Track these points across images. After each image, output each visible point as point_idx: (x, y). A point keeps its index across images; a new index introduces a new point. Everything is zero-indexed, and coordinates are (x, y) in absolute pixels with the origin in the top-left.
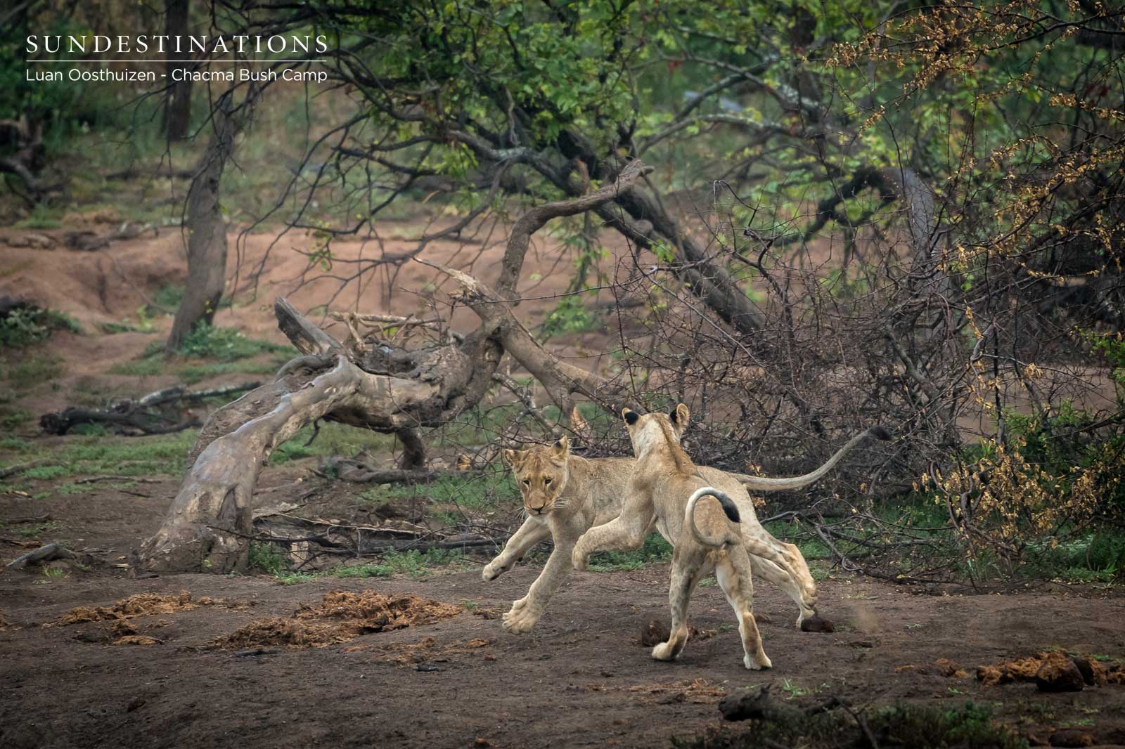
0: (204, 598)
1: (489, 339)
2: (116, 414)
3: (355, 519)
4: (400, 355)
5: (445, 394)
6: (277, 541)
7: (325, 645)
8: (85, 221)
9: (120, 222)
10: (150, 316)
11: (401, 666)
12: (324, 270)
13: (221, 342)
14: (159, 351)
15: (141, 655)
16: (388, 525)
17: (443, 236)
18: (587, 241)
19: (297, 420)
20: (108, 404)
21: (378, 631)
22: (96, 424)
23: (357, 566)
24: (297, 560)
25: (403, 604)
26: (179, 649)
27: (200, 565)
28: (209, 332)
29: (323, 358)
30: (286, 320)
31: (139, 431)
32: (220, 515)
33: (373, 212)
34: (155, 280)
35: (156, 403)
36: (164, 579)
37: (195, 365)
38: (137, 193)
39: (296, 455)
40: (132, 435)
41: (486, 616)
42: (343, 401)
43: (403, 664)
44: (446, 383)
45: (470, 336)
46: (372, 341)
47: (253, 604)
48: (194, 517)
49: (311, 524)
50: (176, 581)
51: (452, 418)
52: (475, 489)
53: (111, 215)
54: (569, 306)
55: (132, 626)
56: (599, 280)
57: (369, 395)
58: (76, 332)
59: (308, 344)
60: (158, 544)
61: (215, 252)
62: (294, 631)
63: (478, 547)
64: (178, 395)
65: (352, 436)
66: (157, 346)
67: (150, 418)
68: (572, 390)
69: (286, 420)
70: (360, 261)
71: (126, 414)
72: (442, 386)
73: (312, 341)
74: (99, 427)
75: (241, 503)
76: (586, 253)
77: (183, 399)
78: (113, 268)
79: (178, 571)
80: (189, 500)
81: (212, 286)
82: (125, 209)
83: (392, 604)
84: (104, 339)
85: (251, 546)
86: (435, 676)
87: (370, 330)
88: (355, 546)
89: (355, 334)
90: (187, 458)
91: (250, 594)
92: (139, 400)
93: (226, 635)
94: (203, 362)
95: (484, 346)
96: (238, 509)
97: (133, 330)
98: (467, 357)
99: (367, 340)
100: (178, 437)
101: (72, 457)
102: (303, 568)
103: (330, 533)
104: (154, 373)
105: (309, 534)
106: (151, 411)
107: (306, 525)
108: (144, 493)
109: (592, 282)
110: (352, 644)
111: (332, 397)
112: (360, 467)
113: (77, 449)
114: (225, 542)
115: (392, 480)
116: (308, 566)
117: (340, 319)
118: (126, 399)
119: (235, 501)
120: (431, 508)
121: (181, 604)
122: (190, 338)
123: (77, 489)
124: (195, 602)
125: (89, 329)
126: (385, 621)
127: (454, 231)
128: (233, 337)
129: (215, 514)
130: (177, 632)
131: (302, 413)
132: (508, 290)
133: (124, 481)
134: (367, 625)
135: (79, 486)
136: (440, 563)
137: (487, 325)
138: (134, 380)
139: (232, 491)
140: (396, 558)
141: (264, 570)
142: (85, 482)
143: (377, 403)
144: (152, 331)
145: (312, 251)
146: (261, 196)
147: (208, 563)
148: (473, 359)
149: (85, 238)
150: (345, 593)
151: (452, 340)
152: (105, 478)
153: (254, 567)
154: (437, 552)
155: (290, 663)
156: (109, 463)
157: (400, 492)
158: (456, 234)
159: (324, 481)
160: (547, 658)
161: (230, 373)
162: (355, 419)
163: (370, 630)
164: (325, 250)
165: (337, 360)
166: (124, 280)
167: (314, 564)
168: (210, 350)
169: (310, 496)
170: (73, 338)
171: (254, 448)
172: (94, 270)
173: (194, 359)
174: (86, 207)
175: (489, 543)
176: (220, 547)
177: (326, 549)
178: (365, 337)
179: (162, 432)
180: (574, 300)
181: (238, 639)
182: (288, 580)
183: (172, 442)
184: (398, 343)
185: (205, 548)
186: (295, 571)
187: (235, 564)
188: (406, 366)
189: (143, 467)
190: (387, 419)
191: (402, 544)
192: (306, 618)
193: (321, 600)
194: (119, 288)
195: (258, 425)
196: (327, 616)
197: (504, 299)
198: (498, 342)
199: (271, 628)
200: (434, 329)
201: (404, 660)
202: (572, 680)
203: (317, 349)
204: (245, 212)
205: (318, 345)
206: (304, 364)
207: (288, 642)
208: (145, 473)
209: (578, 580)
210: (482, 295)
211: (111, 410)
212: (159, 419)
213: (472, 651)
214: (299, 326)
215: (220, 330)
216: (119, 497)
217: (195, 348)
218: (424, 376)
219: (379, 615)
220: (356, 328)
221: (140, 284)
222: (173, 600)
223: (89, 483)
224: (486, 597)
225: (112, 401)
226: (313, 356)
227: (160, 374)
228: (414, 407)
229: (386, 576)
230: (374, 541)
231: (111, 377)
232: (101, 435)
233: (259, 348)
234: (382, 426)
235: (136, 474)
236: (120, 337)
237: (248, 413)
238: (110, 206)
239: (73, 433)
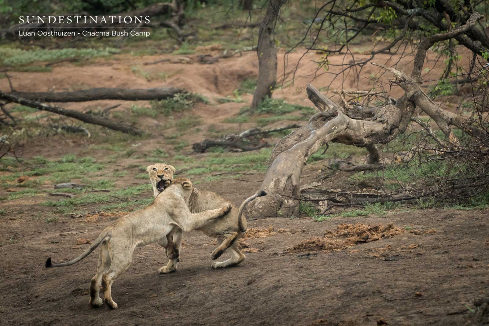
0: (280, 229)
1: (409, 100)
2: (228, 142)
3: (349, 189)
4: (367, 110)
5: (389, 127)
6: (312, 201)
7: (339, 250)
8: (206, 50)
9: (223, 50)
10: (240, 94)
11: (377, 259)
12: (326, 70)
13: (276, 106)
14: (247, 111)
15: (252, 258)
16: (365, 191)
17: (382, 52)
18: (451, 51)
19: (319, 142)
20: (224, 137)
21: (364, 242)
22: (219, 147)
23: (351, 212)
24: (322, 209)
25: (376, 229)
26: (270, 254)
27: (276, 213)
28: (270, 101)
29: (330, 112)
30: (312, 95)
31: (240, 150)
32: (285, 189)
33: (348, 41)
34: (241, 77)
35: (247, 136)
36: (260, 221)
37: (264, 117)
38: (230, 35)
39: (316, 159)
40: (237, 152)
41: (416, 234)
42: (341, 132)
43: (378, 258)
44: (389, 122)
45: (400, 99)
46: (352, 103)
47: (304, 231)
48: (273, 191)
49: (328, 192)
50: (266, 222)
51: (393, 139)
52: (404, 172)
53: (218, 46)
54: (443, 83)
55: (247, 244)
56: (457, 70)
57: (353, 129)
58: (207, 103)
59: (323, 106)
60: (256, 204)
61: (271, 63)
62: (325, 244)
63: (408, 200)
64: (258, 132)
65: (343, 149)
66: (245, 109)
67: (244, 143)
68: (449, 124)
69: (314, 143)
70: (343, 65)
71: (233, 142)
72: (387, 123)
73: (325, 104)
74: (221, 149)
75: (295, 183)
76: (451, 58)
77: (260, 133)
78: (221, 72)
79: (266, 217)
80: (270, 182)
81: (271, 79)
82: (225, 43)
83: (371, 229)
84: (219, 106)
85: (300, 203)
86: (393, 263)
87: (351, 98)
88: (349, 202)
89: (344, 100)
90: (268, 163)
91: (302, 226)
92: (239, 135)
93: (292, 246)
94: (268, 115)
95: (406, 104)
96: (293, 186)
97: (233, 101)
98: (399, 109)
99: (349, 103)
100: (259, 152)
101: (209, 163)
102: (326, 213)
103: (338, 196)
104: (245, 121)
105: (327, 197)
106: (245, 140)
107: (325, 192)
108: (246, 180)
109: (454, 71)
110: (353, 249)
111: (336, 131)
112: (349, 164)
113: (211, 159)
114: (288, 202)
115: (364, 169)
116: (327, 212)
117: (337, 93)
118: (233, 135)
119: (292, 182)
120: (385, 182)
121: (269, 232)
122: (261, 104)
123: (214, 179)
124: (276, 231)
125: (213, 102)
126: (368, 237)
127: (388, 49)
128: (282, 103)
129: (282, 189)
130: (269, 246)
131: (321, 139)
132: (417, 77)
133: (235, 174)
134: (359, 240)
135: (214, 177)
136: (391, 209)
137: (408, 94)
138: (236, 125)
139: (290, 177)
140: (370, 207)
141: (307, 215)
142: (216, 175)
143: (357, 133)
144: (242, 102)
145: (320, 61)
146: (289, 35)
147: (280, 212)
148: (402, 110)
149: (207, 58)
150: (348, 225)
151: (391, 102)
152: (226, 173)
153: (301, 214)
154: (389, 203)
155: (324, 259)
156: (227, 166)
157: (369, 175)
158: (388, 51)
159: (332, 171)
160: (446, 252)
161: (282, 120)
162: (347, 141)
163: (361, 242)
164: (326, 60)
165: (337, 113)
166: (227, 78)
167: (331, 211)
168: (271, 110)
169: (325, 178)
170: (205, 107)
171: (299, 157)
172: (212, 73)
173: (264, 114)
174: (206, 43)
175: (414, 198)
176: (286, 205)
177: (336, 204)
178: (349, 101)
179: (251, 150)
180: (446, 80)
181: (298, 248)
182: (319, 219)
183: (257, 154)
184: (365, 104)
185: (279, 205)
186: (322, 215)
187: (293, 212)
188: (370, 115)
189: (244, 167)
190: (362, 140)
191: (371, 200)
192: (329, 237)
193: (336, 228)
194: (225, 81)
195: (302, 146)
196: (340, 236)
197: (415, 81)
198: (413, 101)
199: (313, 243)
200: (382, 96)
201: (378, 256)
202: (459, 263)
203: (327, 108)
204: (283, 43)
205: (328, 106)
206: (321, 116)
207: (322, 249)
208: (245, 170)
209: (458, 215)
210: (405, 80)
211: (226, 140)
212: (249, 144)
213: (411, 250)
214: (318, 97)
215: (275, 100)
216: (234, 182)
217: (264, 109)
218: (379, 119)
219: (364, 234)
220: (344, 97)
221: (234, 79)
222: (266, 231)
223: (218, 176)
224: (415, 224)
225: (226, 136)
226: (326, 112)
227: (247, 122)
228: (374, 134)
229: (366, 216)
230: (358, 199)
231: (224, 124)
232: (222, 152)
233: (294, 108)
234: (359, 144)
235: (241, 171)
236: (227, 105)
237: (296, 140)
238: (218, 42)
239: (208, 152)
